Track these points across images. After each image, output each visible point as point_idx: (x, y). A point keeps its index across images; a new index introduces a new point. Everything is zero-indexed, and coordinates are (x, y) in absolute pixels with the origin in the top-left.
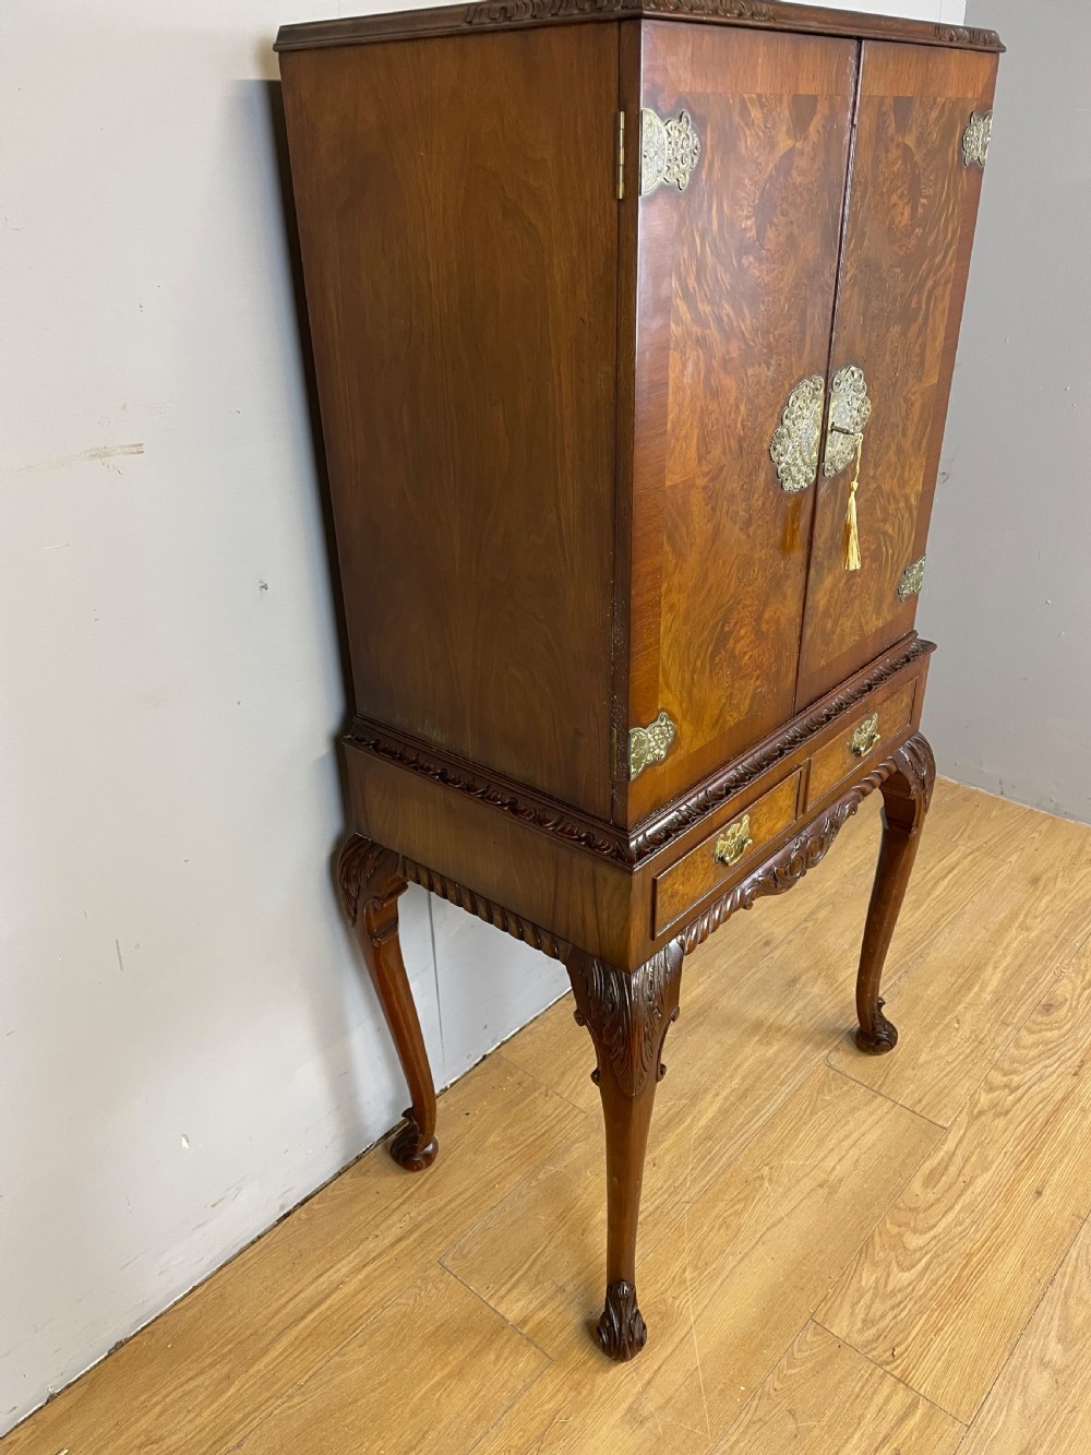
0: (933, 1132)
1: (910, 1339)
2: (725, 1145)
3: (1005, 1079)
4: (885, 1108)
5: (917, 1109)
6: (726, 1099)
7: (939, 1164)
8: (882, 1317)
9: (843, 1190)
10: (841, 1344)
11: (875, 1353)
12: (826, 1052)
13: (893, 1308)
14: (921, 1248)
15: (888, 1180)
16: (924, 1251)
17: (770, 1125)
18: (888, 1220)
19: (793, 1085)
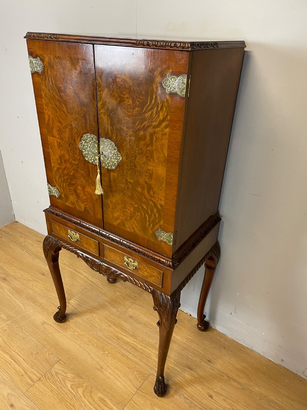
0: (122, 405)
1: (50, 384)
4: (131, 391)
7: (108, 404)
8: (58, 378)
9: (99, 373)
10: (52, 366)
11: (48, 374)
13: (60, 380)
14: (78, 392)
15: (102, 386)
16: (77, 393)
18: (88, 384)
19: (139, 363)
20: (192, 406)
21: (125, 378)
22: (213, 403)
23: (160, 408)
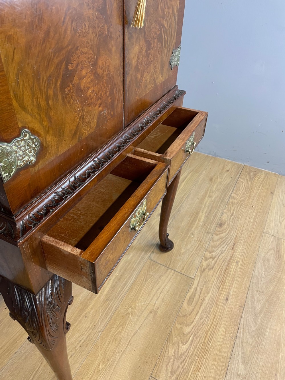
0: (188, 280)
1: (189, 376)
2: (114, 301)
3: (211, 255)
4: (171, 274)
5: (183, 272)
6: (114, 281)
7: (192, 294)
8: (178, 367)
9: (159, 312)
12: (149, 254)
13: (182, 363)
14: (189, 332)
15: (175, 305)
16: (190, 334)
17: (131, 289)
19: (138, 270)
21: (159, 282)
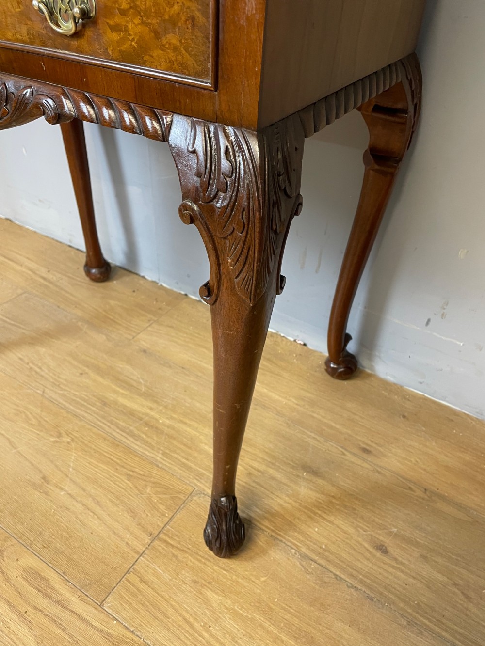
4: (133, 543)
9: (37, 495)
19: (164, 462)
20: (327, 580)
22: (391, 570)
23: (223, 591)
